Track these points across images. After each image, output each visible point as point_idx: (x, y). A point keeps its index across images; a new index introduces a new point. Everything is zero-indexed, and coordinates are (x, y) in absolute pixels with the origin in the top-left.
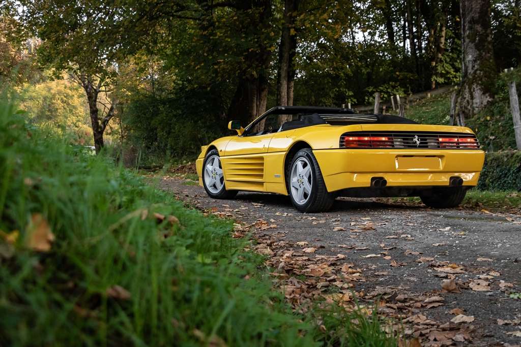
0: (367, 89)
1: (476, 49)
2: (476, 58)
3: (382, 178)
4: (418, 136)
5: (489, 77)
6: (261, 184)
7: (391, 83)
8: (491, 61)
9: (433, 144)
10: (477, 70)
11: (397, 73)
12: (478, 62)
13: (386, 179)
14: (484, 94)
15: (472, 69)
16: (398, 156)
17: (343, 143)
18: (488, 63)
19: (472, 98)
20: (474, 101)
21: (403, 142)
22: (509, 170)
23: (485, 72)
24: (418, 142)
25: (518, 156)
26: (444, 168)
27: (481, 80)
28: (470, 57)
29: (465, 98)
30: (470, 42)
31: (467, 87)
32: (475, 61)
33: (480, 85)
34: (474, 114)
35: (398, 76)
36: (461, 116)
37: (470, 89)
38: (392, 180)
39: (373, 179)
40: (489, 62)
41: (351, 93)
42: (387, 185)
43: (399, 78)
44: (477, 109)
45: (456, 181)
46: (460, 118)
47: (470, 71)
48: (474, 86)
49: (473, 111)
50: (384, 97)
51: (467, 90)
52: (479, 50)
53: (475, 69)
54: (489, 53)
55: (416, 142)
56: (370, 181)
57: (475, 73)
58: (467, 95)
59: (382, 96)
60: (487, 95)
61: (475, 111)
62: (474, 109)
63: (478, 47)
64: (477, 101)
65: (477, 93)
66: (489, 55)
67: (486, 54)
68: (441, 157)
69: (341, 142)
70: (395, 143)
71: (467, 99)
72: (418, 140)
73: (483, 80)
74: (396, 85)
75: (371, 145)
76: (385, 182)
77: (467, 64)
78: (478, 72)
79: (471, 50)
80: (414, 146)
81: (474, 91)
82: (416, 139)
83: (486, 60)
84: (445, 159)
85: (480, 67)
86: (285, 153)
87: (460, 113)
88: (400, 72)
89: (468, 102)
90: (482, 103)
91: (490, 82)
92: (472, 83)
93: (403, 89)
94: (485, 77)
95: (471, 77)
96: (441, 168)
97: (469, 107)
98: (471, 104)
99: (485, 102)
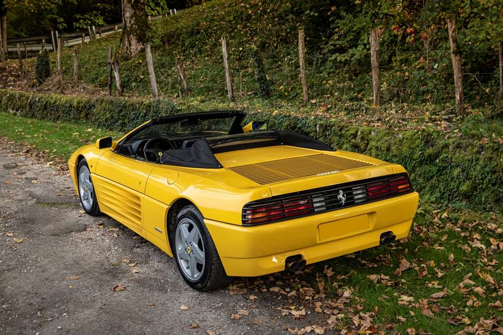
0: (76, 16)
1: (132, 8)
2: (132, 15)
5: (142, 30)
7: (93, 12)
8: (143, 17)
10: (133, 24)
11: (99, 4)
12: (134, 18)
14: (138, 42)
15: (130, 23)
18: (141, 20)
19: (130, 45)
20: (132, 47)
22: (140, 114)
23: (139, 26)
25: (145, 105)
27: (136, 32)
28: (128, 15)
29: (125, 45)
30: (127, 2)
31: (126, 37)
32: (131, 17)
33: (136, 35)
34: (132, 57)
35: (99, 7)
37: (128, 38)
40: (142, 18)
41: (62, 20)
43: (100, 8)
44: (133, 53)
47: (128, 24)
48: (131, 36)
49: (131, 55)
50: (88, 23)
51: (126, 39)
52: (134, 9)
53: (132, 23)
54: (142, 12)
57: (132, 26)
58: (127, 43)
59: (86, 22)
60: (140, 43)
61: (132, 55)
62: (131, 54)
63: (133, 7)
64: (133, 47)
65: (134, 42)
66: (142, 13)
67: (139, 12)
71: (126, 45)
73: (138, 32)
74: (98, 14)
77: (126, 19)
78: (134, 26)
79: (128, 9)
81: (131, 40)
83: (140, 17)
85: (135, 22)
88: (100, 3)
89: (127, 47)
90: (137, 49)
91: (142, 34)
92: (130, 34)
93: (102, 17)
94: (139, 29)
95: (129, 29)
97: (128, 52)
98: (129, 49)
99: (139, 49)
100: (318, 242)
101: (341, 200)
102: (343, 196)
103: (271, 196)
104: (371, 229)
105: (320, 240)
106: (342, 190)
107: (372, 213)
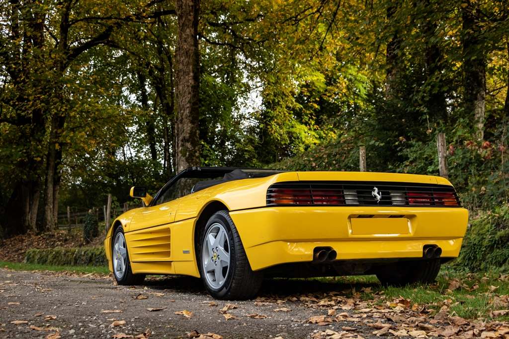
3: (329, 249)
4: (379, 189)
6: (169, 263)
9: (398, 199)
13: (335, 250)
16: (351, 217)
17: (272, 199)
21: (358, 197)
24: (379, 197)
26: (415, 233)
38: (345, 252)
39: (316, 250)
42: (338, 258)
45: (432, 251)
55: (375, 197)
56: (312, 253)
68: (411, 217)
69: (268, 197)
70: (346, 198)
72: (378, 193)
75: (312, 201)
76: (334, 253)
80: (373, 203)
82: (375, 193)
84: (416, 220)
86: (194, 219)
96: (411, 232)
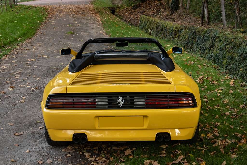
36: (205, 3)
46: (205, 4)
87: (205, 2)
100: (97, 128)
101: (119, 103)
102: (122, 101)
103: (66, 93)
104: (145, 127)
105: (99, 127)
106: (121, 96)
107: (145, 117)
